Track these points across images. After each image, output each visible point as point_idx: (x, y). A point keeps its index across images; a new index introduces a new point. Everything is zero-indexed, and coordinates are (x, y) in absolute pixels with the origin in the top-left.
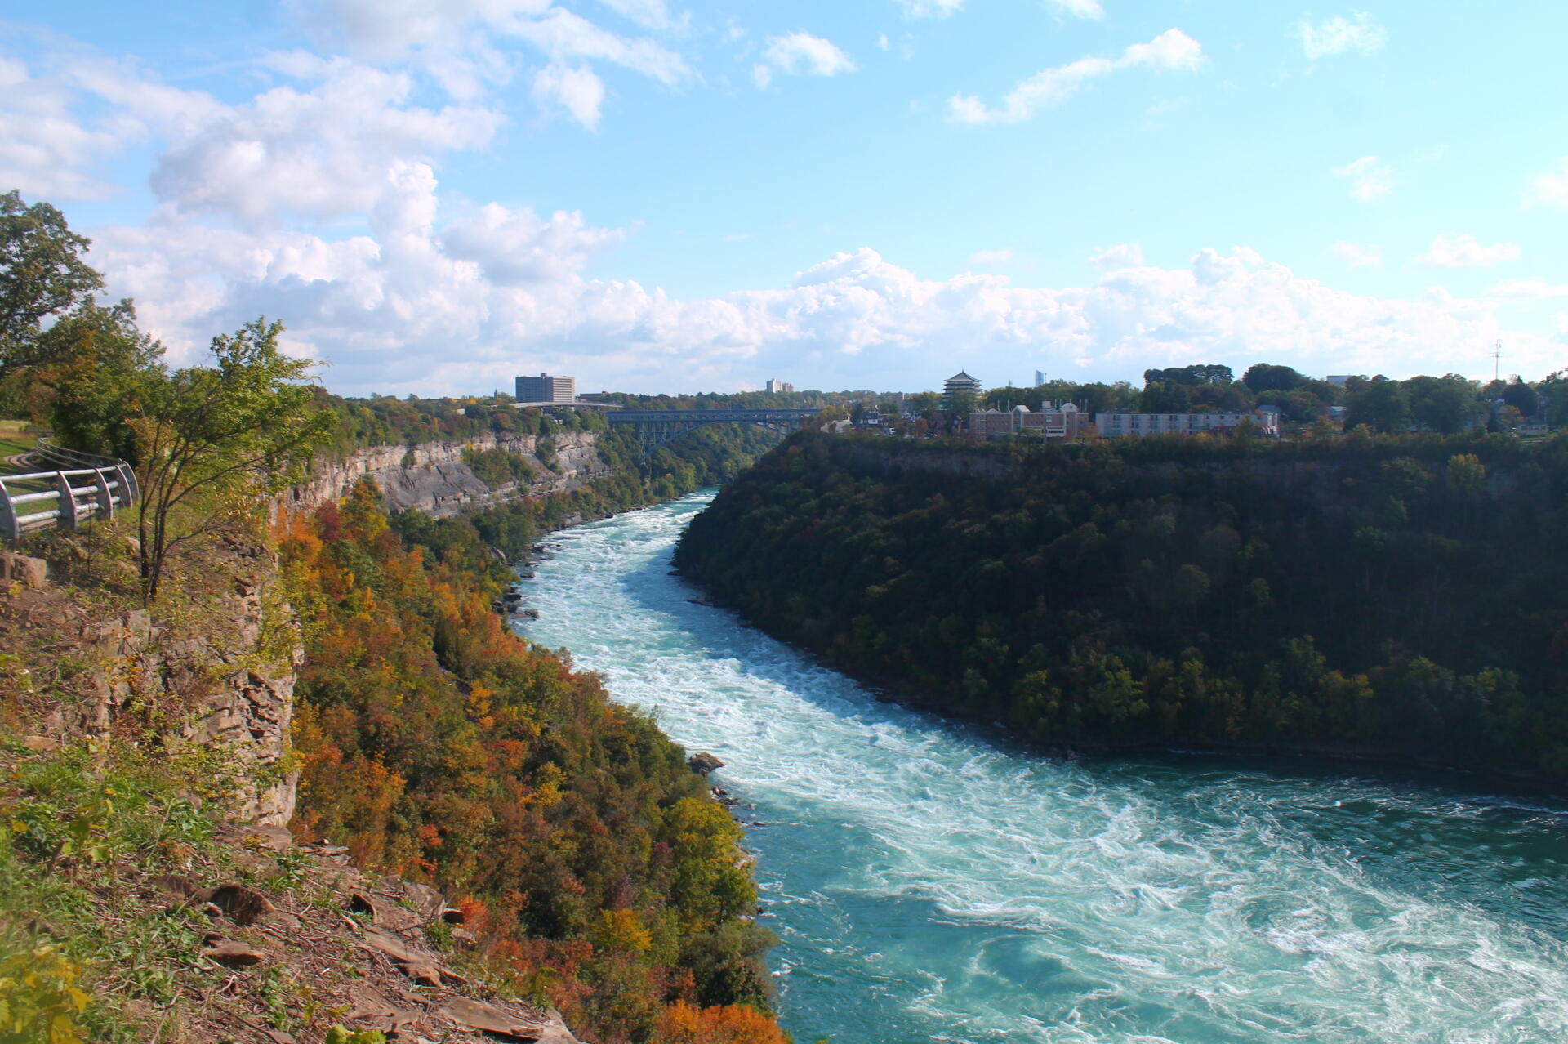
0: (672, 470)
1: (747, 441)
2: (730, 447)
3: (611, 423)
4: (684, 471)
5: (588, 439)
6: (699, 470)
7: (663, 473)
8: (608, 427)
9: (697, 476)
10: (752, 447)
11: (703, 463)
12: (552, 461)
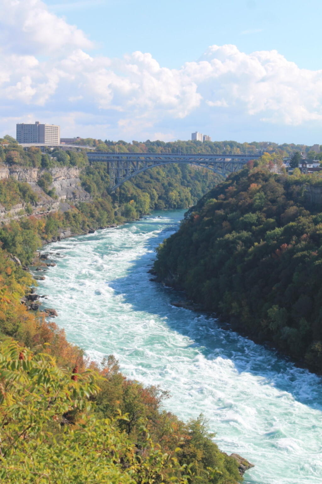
0: (134, 198)
1: (184, 177)
2: (173, 181)
3: (90, 161)
4: (142, 199)
5: (75, 172)
6: (152, 198)
7: (128, 200)
8: (88, 163)
9: (151, 203)
10: (188, 182)
11: (155, 193)
12: (50, 189)
